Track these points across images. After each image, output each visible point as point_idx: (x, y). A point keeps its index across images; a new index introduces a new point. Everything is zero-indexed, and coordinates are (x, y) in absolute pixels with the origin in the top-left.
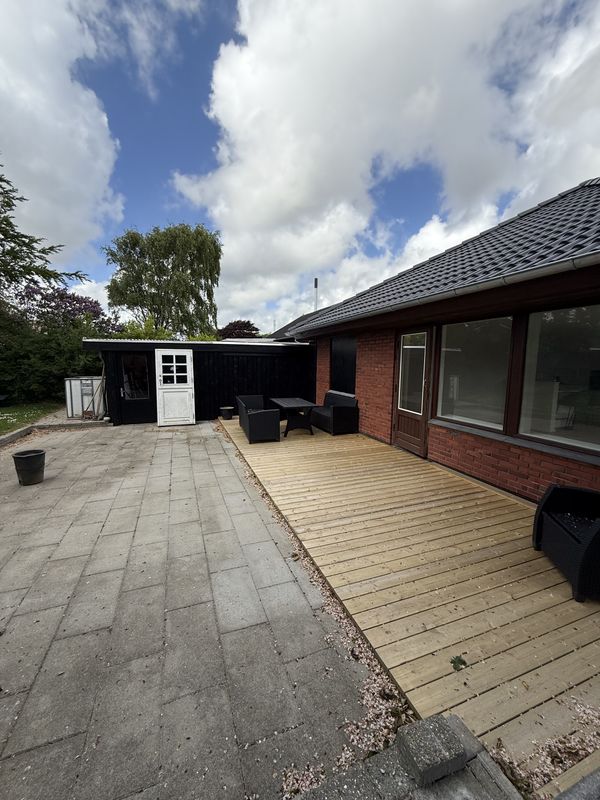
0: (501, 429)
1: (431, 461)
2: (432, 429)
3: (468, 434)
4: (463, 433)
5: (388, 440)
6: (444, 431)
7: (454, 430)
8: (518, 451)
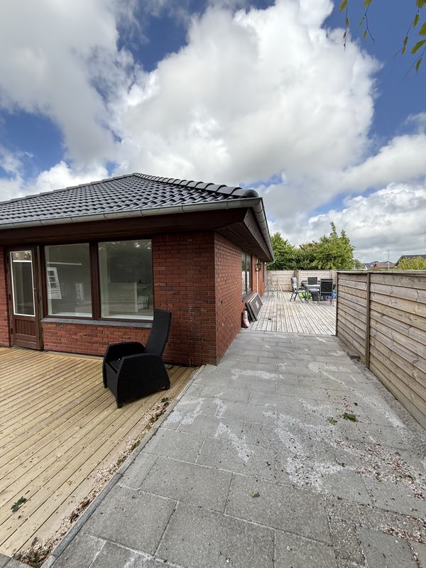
0: (91, 316)
1: (47, 351)
2: (44, 326)
3: (71, 324)
4: (67, 324)
5: (8, 344)
6: (55, 326)
7: (61, 323)
8: (102, 329)
